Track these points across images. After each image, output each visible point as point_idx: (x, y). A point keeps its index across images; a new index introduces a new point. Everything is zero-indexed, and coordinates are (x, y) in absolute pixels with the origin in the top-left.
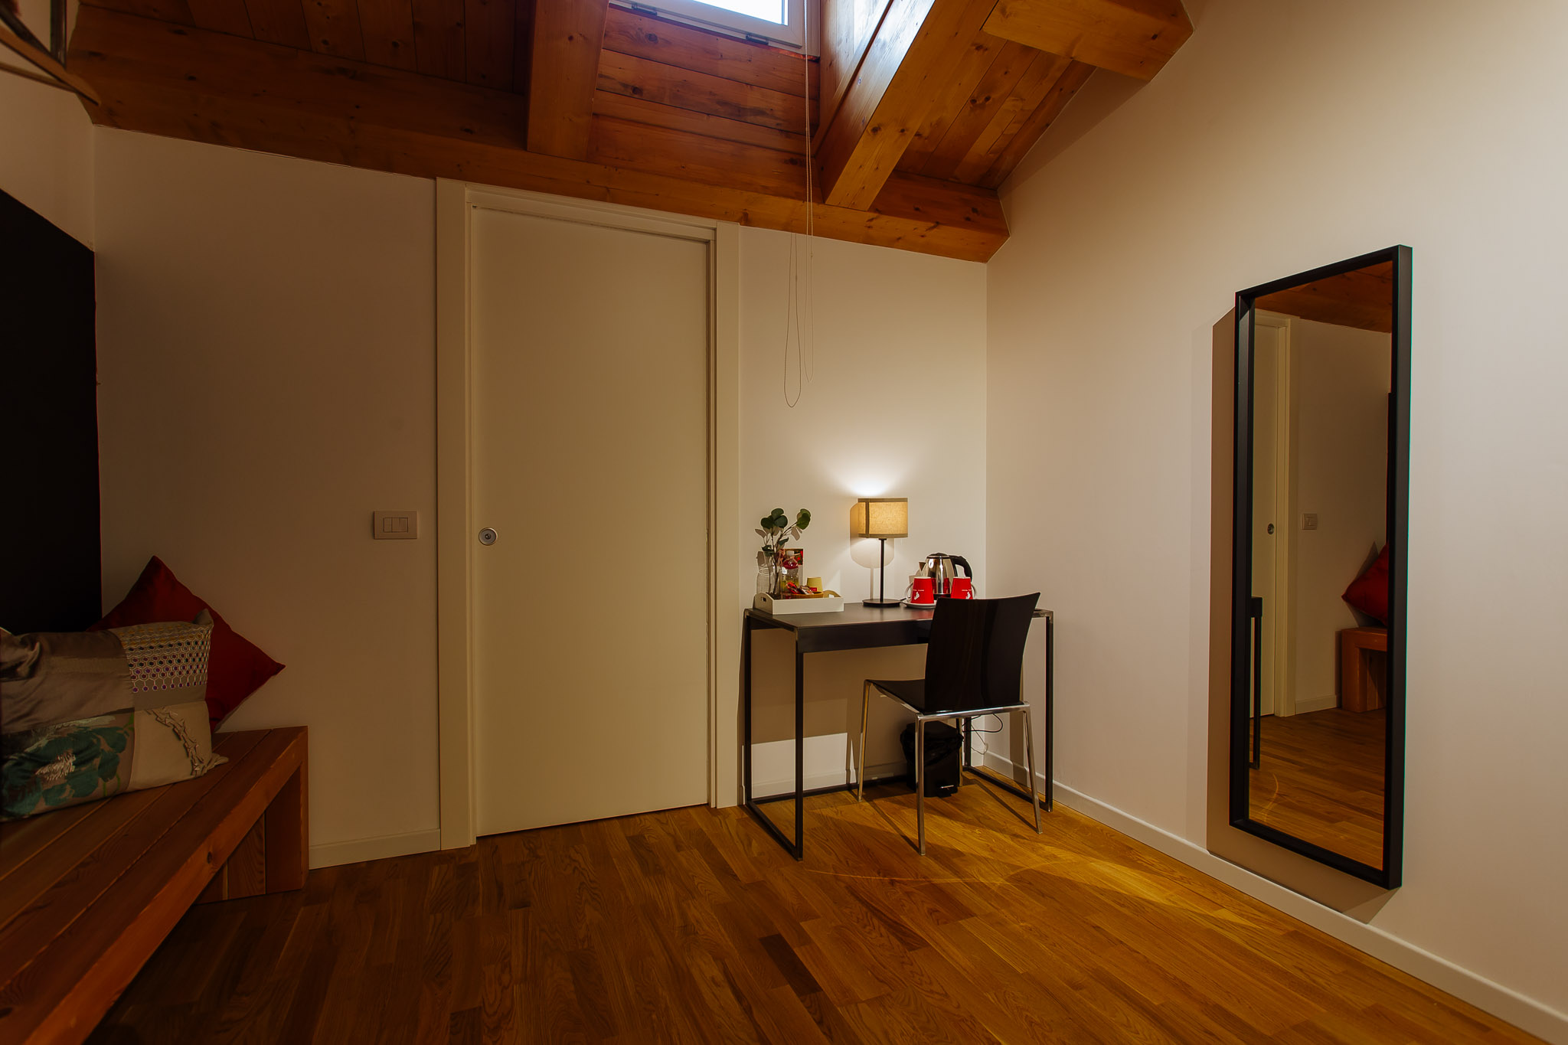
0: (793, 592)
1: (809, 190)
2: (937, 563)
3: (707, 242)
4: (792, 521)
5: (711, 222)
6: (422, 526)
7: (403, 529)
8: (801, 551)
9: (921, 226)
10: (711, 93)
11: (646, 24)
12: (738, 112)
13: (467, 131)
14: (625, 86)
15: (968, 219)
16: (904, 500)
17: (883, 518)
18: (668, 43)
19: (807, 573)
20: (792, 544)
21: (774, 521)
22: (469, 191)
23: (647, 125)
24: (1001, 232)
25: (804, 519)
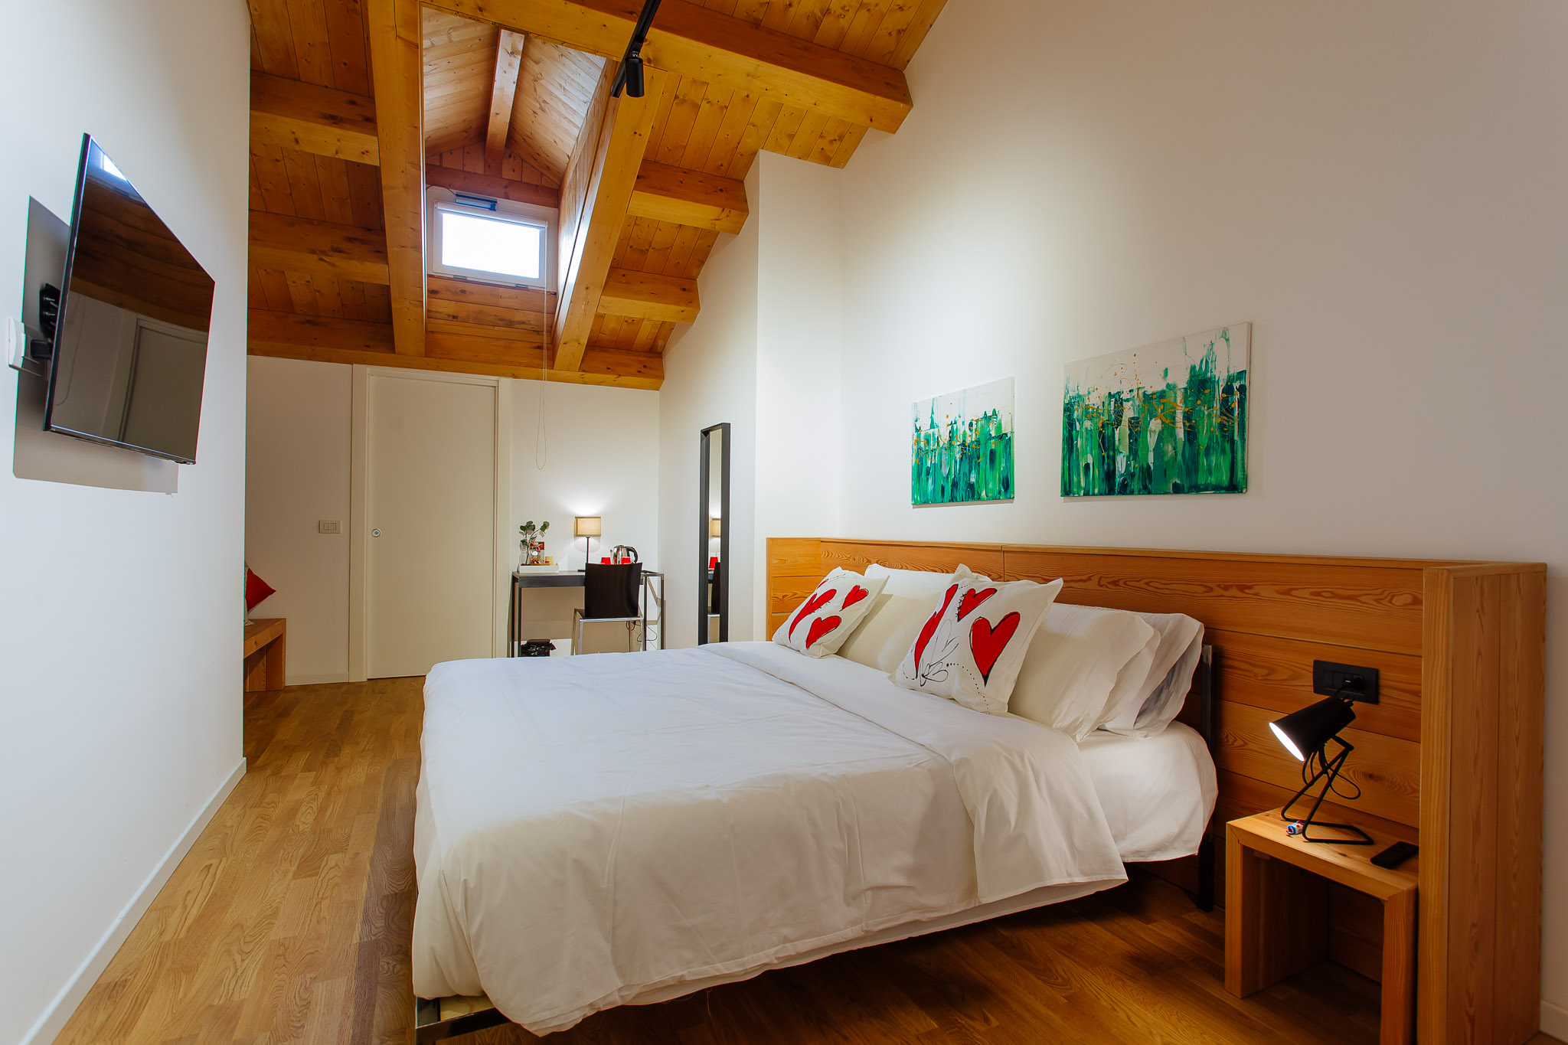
0: (534, 562)
1: (545, 363)
2: (618, 550)
3: (495, 387)
4: (538, 527)
5: (497, 377)
6: (343, 527)
7: (333, 528)
8: (543, 543)
9: (612, 377)
10: (495, 315)
11: (461, 285)
12: (510, 324)
13: (367, 346)
14: (449, 316)
15: (640, 372)
16: (600, 518)
17: (586, 527)
18: (471, 293)
19: (547, 553)
20: (539, 539)
21: (528, 527)
22: (369, 369)
23: (459, 335)
24: (662, 377)
25: (545, 526)
